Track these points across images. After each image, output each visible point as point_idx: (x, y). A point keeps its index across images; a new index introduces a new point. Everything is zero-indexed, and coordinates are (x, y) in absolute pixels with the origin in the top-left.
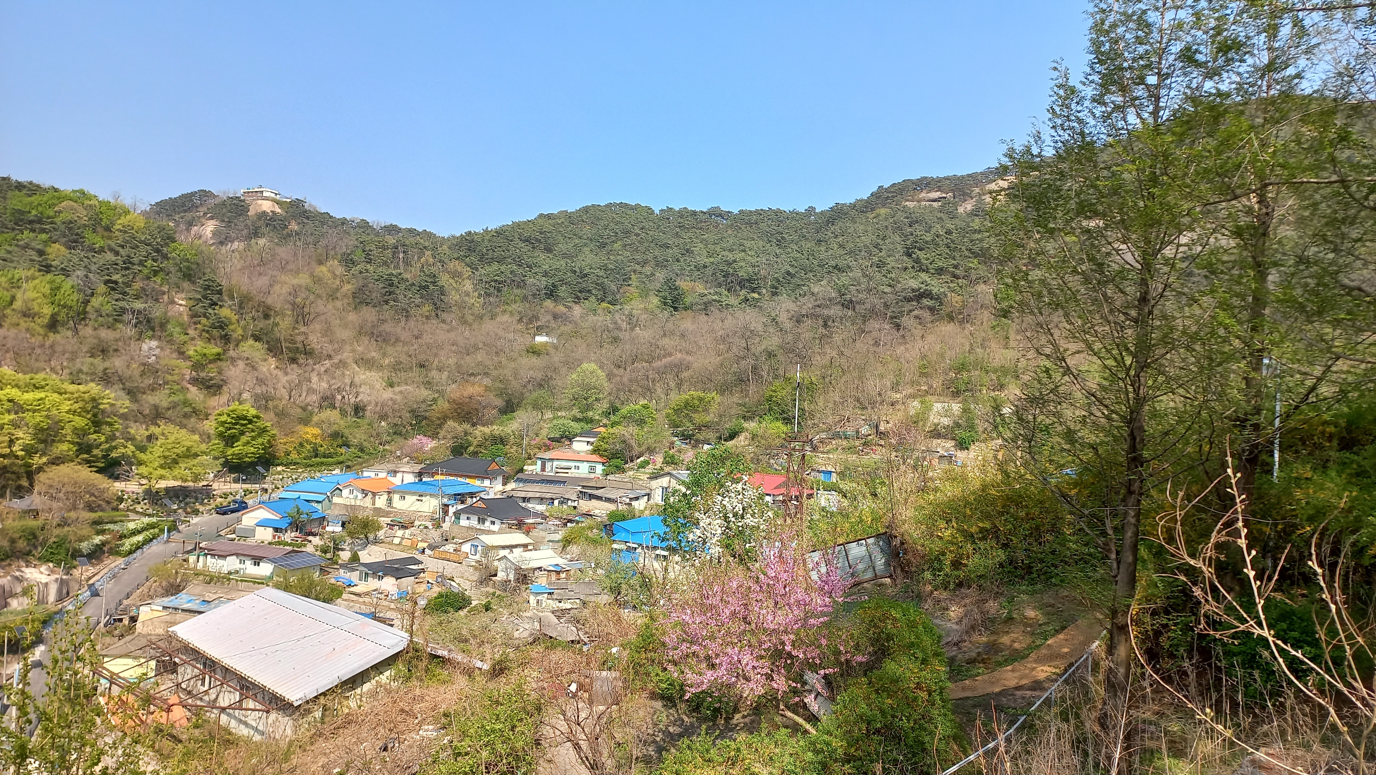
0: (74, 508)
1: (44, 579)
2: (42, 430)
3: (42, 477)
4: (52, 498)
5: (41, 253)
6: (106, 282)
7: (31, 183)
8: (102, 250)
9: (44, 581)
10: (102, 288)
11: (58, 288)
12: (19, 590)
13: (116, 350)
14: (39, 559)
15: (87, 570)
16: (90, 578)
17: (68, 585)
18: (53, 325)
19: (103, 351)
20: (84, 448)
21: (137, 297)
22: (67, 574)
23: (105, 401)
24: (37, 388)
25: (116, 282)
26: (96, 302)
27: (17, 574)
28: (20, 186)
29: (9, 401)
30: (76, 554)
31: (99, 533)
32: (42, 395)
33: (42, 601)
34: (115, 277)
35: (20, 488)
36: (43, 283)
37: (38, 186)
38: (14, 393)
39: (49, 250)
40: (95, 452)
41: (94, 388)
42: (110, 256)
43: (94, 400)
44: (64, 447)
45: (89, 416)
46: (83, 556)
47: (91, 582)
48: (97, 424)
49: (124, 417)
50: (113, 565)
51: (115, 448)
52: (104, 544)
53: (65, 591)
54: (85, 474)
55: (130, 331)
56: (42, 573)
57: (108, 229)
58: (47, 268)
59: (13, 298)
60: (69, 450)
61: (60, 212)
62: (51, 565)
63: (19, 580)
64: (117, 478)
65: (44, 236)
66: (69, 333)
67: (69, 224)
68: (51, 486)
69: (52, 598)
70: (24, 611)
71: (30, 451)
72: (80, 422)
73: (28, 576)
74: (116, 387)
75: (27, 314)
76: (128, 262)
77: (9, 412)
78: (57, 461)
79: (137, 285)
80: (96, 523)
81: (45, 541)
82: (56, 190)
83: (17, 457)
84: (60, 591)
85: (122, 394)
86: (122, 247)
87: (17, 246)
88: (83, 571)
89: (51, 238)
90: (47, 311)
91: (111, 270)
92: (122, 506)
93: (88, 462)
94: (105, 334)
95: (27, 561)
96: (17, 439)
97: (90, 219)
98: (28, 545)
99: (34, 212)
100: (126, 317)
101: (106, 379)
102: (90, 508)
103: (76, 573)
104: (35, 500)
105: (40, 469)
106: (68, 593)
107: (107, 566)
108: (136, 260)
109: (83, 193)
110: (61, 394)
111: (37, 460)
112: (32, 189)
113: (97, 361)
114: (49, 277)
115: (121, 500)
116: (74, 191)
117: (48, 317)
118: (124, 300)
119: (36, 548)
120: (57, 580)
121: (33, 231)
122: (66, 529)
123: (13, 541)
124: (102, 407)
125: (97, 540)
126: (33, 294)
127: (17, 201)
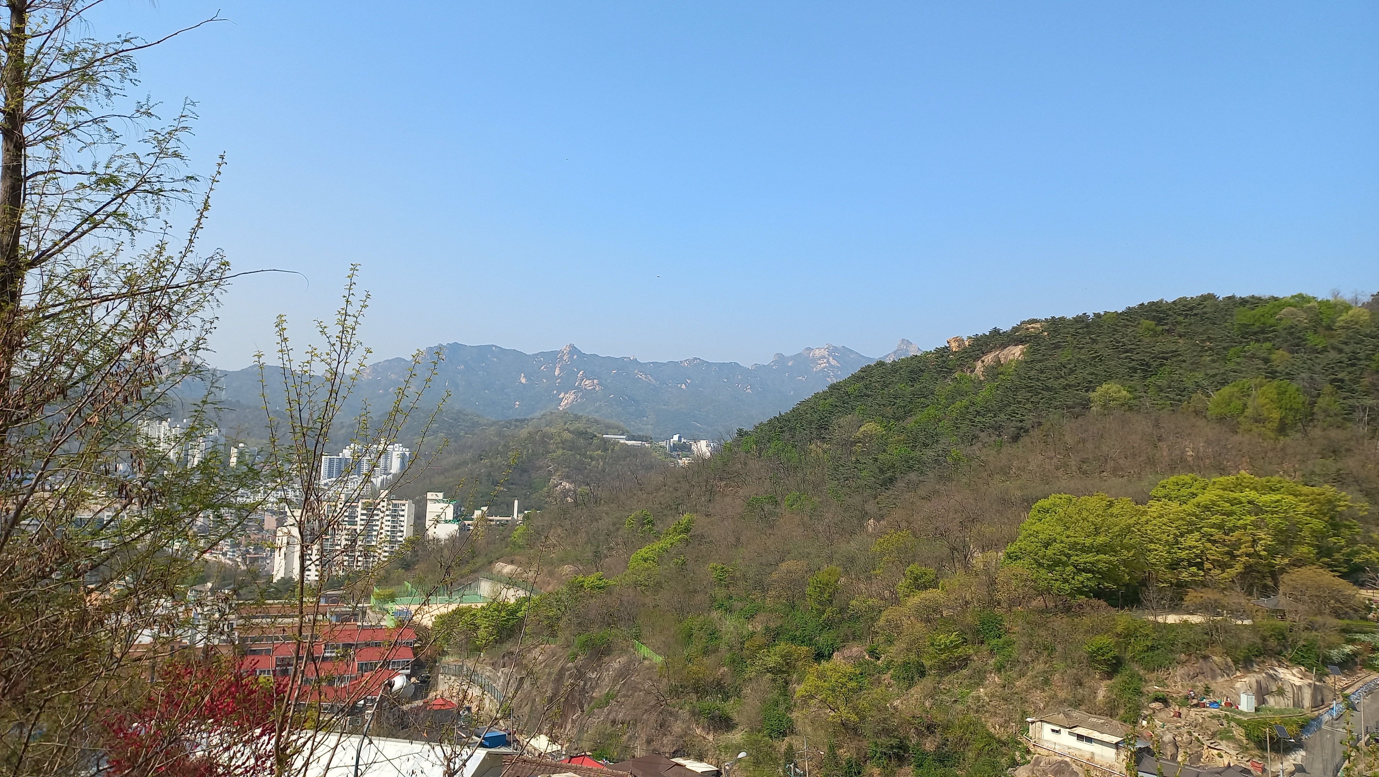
0: (1321, 613)
1: (1297, 682)
2: (1281, 531)
3: (1285, 578)
4: (1296, 600)
5: (1266, 361)
6: (1332, 382)
7: (1253, 297)
8: (1325, 350)
9: (1298, 684)
10: (1328, 388)
11: (1284, 393)
12: (1274, 689)
13: (1348, 450)
14: (1290, 660)
15: (1340, 680)
16: (1344, 689)
17: (1321, 692)
18: (1282, 429)
19: (1335, 451)
20: (1324, 552)
21: (1367, 393)
22: (1320, 680)
23: (1342, 503)
24: (1273, 490)
25: (1342, 381)
26: (1322, 402)
27: (1271, 672)
28: (1244, 302)
29: (1249, 502)
30: (1327, 661)
31: (1349, 641)
32: (1278, 497)
33: (1298, 704)
34: (1340, 376)
35: (1265, 586)
36: (1271, 389)
37: (1260, 299)
38: (1253, 495)
39: (1273, 357)
40: (1337, 556)
41: (1329, 490)
42: (1333, 355)
43: (1329, 502)
44: (1305, 549)
45: (1326, 519)
46: (1335, 664)
48: (1335, 526)
49: (1363, 519)
50: (1368, 679)
51: (1357, 553)
52: (1355, 654)
53: (1319, 698)
54: (1328, 578)
55: (1364, 430)
56: (1294, 675)
57: (1329, 328)
58: (1272, 375)
59: (1245, 406)
60: (1310, 552)
61: (1281, 319)
62: (1303, 668)
63: (1274, 678)
64: (1362, 585)
65: (1268, 345)
66: (1299, 435)
67: (1291, 331)
68: (1295, 588)
69: (1307, 703)
70: (1281, 711)
71: (1272, 552)
72: (1318, 524)
73: (1282, 676)
74: (1351, 488)
75: (1258, 420)
76: (1354, 359)
77: (1250, 513)
78: (1298, 563)
79: (1366, 381)
80: (1344, 631)
81: (1295, 642)
82: (1276, 299)
83: (1260, 557)
84: (1314, 696)
85: (1359, 495)
86: (1346, 343)
87: (1245, 357)
88: (1336, 681)
89: (1274, 345)
90: (1276, 415)
91: (1336, 369)
92: (1370, 616)
93: (1329, 566)
94: (1334, 434)
95: (1280, 661)
96: (1260, 539)
97: (1310, 321)
98: (1279, 644)
99: (1257, 324)
100: (1357, 415)
101: (1339, 480)
102: (1337, 614)
103: (1329, 680)
104: (1281, 600)
105: (1283, 570)
106: (1323, 701)
107: (1360, 679)
108: (1362, 355)
109: (1301, 296)
110: (1296, 496)
111: (1280, 561)
112: (1253, 302)
113: (1329, 462)
114: (1276, 383)
115: (1369, 609)
116: (1293, 297)
117: (1277, 421)
118: (1353, 397)
119: (1286, 649)
120: (1310, 685)
121: (1258, 341)
122: (1314, 633)
123: (1264, 639)
124: (1339, 509)
125: (1348, 649)
126: (1262, 401)
127: (1242, 316)
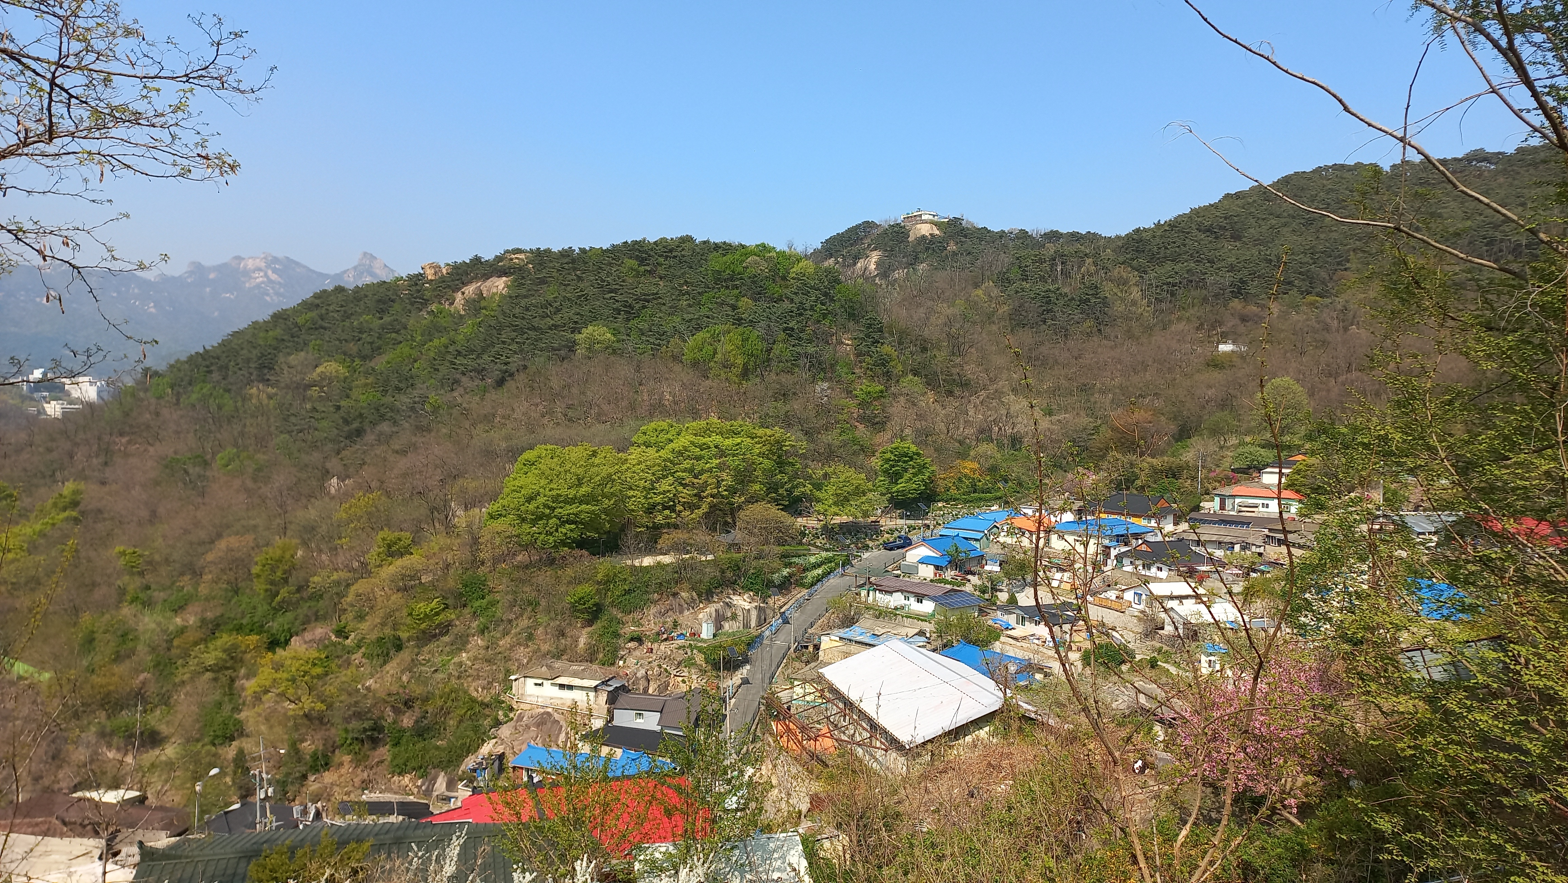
0: (766, 542)
1: (747, 606)
2: (739, 472)
3: (742, 514)
4: (751, 533)
5: (734, 307)
6: (785, 330)
7: (725, 243)
8: (780, 300)
9: (747, 608)
10: (782, 335)
11: (747, 339)
12: (729, 614)
13: (794, 394)
14: (743, 587)
15: (779, 600)
16: (781, 607)
17: (765, 612)
18: (745, 373)
19: (784, 395)
20: (773, 488)
21: (810, 341)
22: (764, 602)
23: (787, 444)
24: (736, 434)
25: (792, 329)
26: (777, 349)
27: (728, 600)
28: (717, 247)
29: (716, 447)
30: (770, 584)
31: (787, 565)
32: (739, 440)
33: (747, 625)
34: (790, 325)
35: (726, 523)
36: (735, 335)
37: (730, 245)
38: (718, 439)
39: (740, 304)
40: (781, 491)
41: (778, 432)
42: (786, 305)
43: (778, 442)
44: (757, 487)
45: (775, 458)
46: (775, 587)
47: (782, 610)
48: (781, 464)
49: (804, 456)
50: (799, 596)
51: (797, 486)
52: (791, 575)
53: (763, 617)
54: (774, 512)
55: (806, 375)
56: (745, 600)
57: (784, 278)
58: (739, 321)
59: (715, 353)
60: (761, 489)
61: (747, 267)
62: (751, 593)
63: (729, 605)
64: (800, 514)
65: (736, 292)
66: (758, 380)
67: (754, 278)
68: (748, 523)
69: (753, 624)
70: (733, 634)
71: (733, 491)
72: (767, 463)
73: (735, 602)
74: (796, 428)
75: (726, 365)
76: (801, 307)
77: (715, 456)
78: (753, 499)
79: (809, 330)
80: (784, 556)
81: (746, 571)
82: (743, 247)
83: (723, 497)
84: (759, 617)
85: (800, 434)
86: (795, 293)
87: (716, 303)
88: (776, 601)
89: (740, 292)
90: (740, 361)
91: (788, 318)
92: (804, 541)
93: (776, 500)
94: (785, 379)
95: (734, 590)
96: (723, 480)
97: (770, 270)
98: (734, 575)
99: (728, 272)
100: (801, 362)
101: (787, 422)
102: (780, 542)
103: (771, 601)
104: (737, 535)
105: (740, 507)
106: (765, 619)
107: (794, 596)
108: (807, 306)
109: (764, 246)
110: (753, 438)
111: (738, 500)
112: (724, 248)
113: (779, 405)
114: (741, 329)
115: (803, 534)
116: (757, 246)
117: (741, 366)
118: (800, 345)
119: (740, 578)
120: (756, 607)
121: (727, 287)
122: (762, 561)
123: (723, 572)
124: (784, 449)
125: (786, 572)
126: (730, 347)
127: (716, 262)
